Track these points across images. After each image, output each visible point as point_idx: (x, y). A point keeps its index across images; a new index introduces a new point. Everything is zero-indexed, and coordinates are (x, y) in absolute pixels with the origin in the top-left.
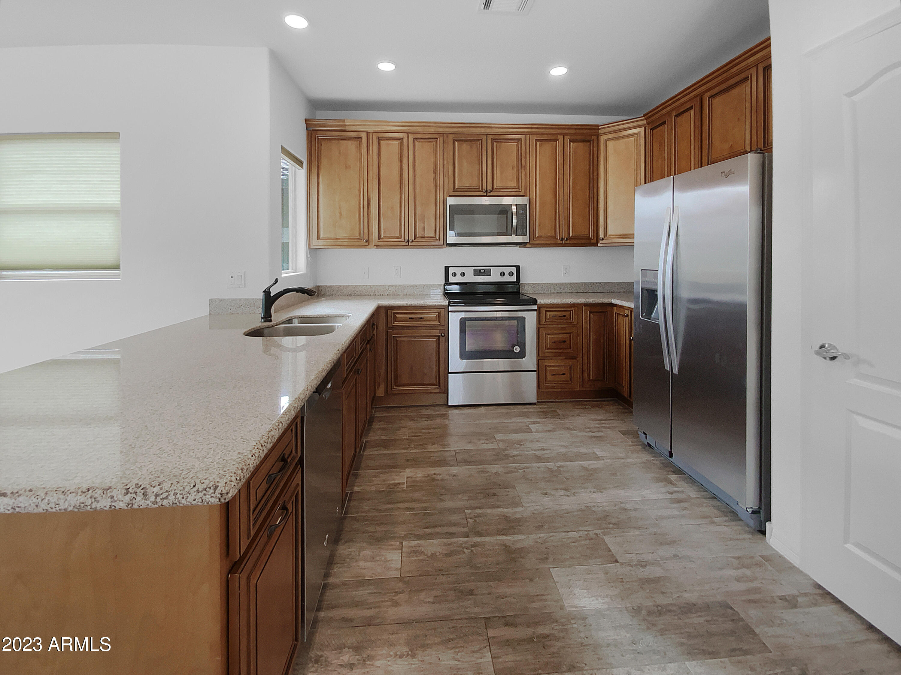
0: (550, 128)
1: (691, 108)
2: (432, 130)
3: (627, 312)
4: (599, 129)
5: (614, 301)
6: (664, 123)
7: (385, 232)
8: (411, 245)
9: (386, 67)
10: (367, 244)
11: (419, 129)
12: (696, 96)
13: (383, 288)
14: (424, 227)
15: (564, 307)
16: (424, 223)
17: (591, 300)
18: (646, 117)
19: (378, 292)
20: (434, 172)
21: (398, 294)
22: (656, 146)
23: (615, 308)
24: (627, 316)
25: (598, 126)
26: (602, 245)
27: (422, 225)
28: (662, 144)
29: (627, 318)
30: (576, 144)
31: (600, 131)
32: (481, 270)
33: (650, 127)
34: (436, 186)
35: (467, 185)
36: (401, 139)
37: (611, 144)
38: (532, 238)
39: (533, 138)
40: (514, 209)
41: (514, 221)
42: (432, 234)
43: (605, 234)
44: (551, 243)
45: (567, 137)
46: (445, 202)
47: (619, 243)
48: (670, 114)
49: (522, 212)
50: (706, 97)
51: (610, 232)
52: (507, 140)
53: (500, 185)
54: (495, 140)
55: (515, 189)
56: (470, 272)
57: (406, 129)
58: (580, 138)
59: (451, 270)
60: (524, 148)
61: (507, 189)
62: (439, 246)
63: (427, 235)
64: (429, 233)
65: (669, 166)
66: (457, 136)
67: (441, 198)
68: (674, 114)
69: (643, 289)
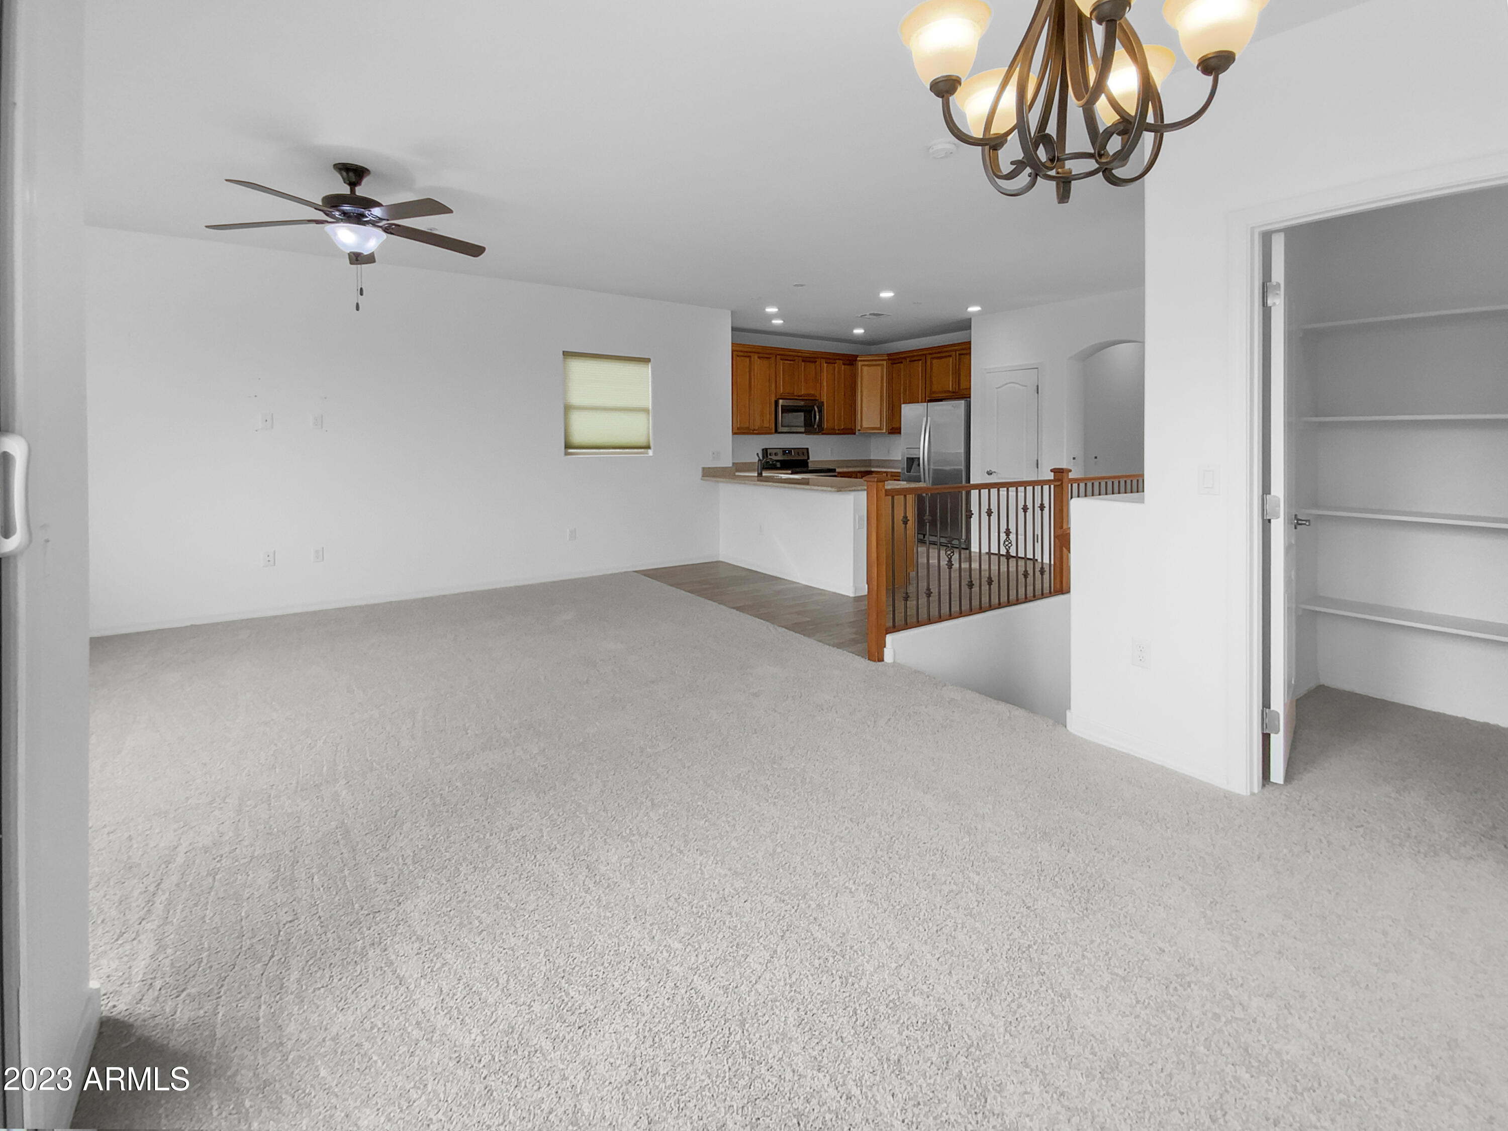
0: (833, 355)
1: (920, 360)
2: (768, 352)
4: (858, 357)
5: (873, 470)
6: (902, 363)
7: (740, 424)
8: (754, 433)
9: (777, 322)
10: (739, 431)
12: (923, 355)
14: (763, 420)
15: (848, 474)
16: (763, 416)
17: (862, 469)
18: (889, 355)
20: (769, 381)
22: (895, 375)
26: (859, 434)
27: (762, 418)
28: (899, 375)
30: (846, 367)
31: (858, 359)
32: (785, 451)
33: (890, 362)
34: (770, 390)
35: (787, 391)
36: (750, 357)
37: (865, 368)
38: (823, 429)
39: (823, 361)
40: (816, 409)
41: (817, 417)
42: (768, 426)
43: (861, 427)
44: (832, 432)
45: (841, 362)
46: (776, 403)
47: (870, 433)
48: (905, 358)
49: (820, 411)
50: (929, 357)
51: (865, 426)
52: (810, 362)
53: (806, 393)
54: (803, 361)
55: (813, 395)
56: (780, 453)
57: (754, 350)
58: (848, 362)
59: (769, 451)
60: (818, 368)
61: (808, 395)
62: (771, 433)
63: (765, 426)
64: (766, 424)
65: (905, 390)
66: (782, 357)
67: (773, 399)
68: (908, 360)
69: (907, 458)
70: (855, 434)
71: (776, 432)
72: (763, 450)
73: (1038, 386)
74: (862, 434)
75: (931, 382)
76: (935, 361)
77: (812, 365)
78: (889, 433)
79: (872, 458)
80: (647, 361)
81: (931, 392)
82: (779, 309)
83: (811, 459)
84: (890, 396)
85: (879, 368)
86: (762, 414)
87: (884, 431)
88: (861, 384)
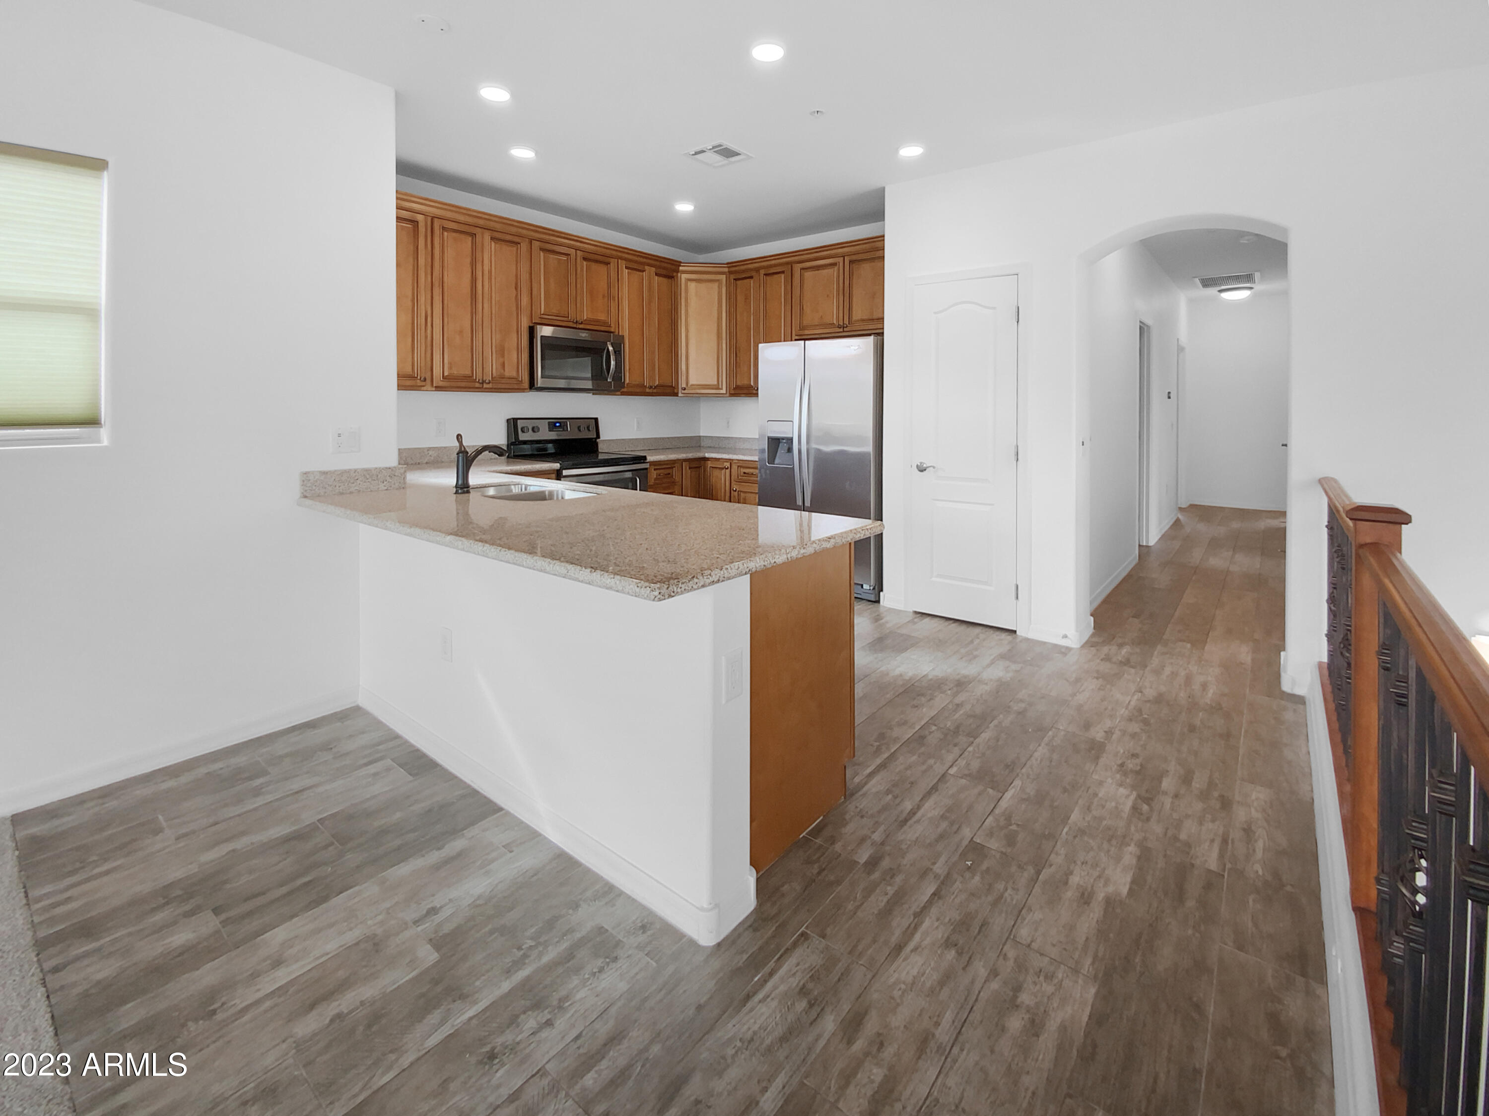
0: (638, 256)
1: (783, 272)
2: (514, 230)
3: (727, 465)
4: (681, 266)
5: (707, 455)
6: (751, 277)
7: (450, 368)
8: (486, 388)
9: (523, 153)
10: (423, 383)
11: (498, 226)
12: (787, 263)
13: (420, 453)
14: (504, 363)
15: (667, 464)
16: (503, 356)
17: (690, 455)
18: (729, 265)
19: (411, 458)
20: (516, 289)
21: (443, 460)
22: (740, 298)
23: (709, 462)
24: (728, 468)
25: (681, 262)
26: (682, 395)
27: (501, 360)
28: (747, 298)
29: (727, 470)
30: (661, 279)
31: (681, 268)
32: (556, 424)
33: (732, 277)
34: (518, 308)
35: (554, 311)
36: (473, 235)
37: (692, 286)
38: (622, 385)
39: (622, 264)
40: (611, 348)
41: (613, 363)
42: (514, 374)
43: (687, 384)
44: (640, 391)
45: (653, 269)
46: (532, 331)
47: (699, 395)
48: (757, 270)
49: (618, 352)
50: (797, 268)
51: (692, 381)
52: (596, 261)
53: (591, 316)
54: (585, 259)
55: (605, 323)
56: (544, 426)
57: (481, 222)
58: (664, 272)
59: (520, 424)
60: (613, 275)
61: (597, 322)
62: (522, 390)
63: (507, 374)
64: (510, 372)
65: (757, 322)
66: (543, 245)
67: (525, 324)
68: (762, 272)
69: (769, 438)
70: (676, 395)
71: (532, 386)
72: (508, 420)
73: (1018, 307)
74: (687, 395)
75: (802, 309)
76: (808, 274)
77: (602, 269)
78: (732, 395)
79: (701, 435)
80: (97, 165)
81: (802, 328)
82: (513, 95)
83: (603, 436)
84: (733, 335)
85: (716, 285)
86: (501, 351)
87: (724, 391)
88: (687, 311)
